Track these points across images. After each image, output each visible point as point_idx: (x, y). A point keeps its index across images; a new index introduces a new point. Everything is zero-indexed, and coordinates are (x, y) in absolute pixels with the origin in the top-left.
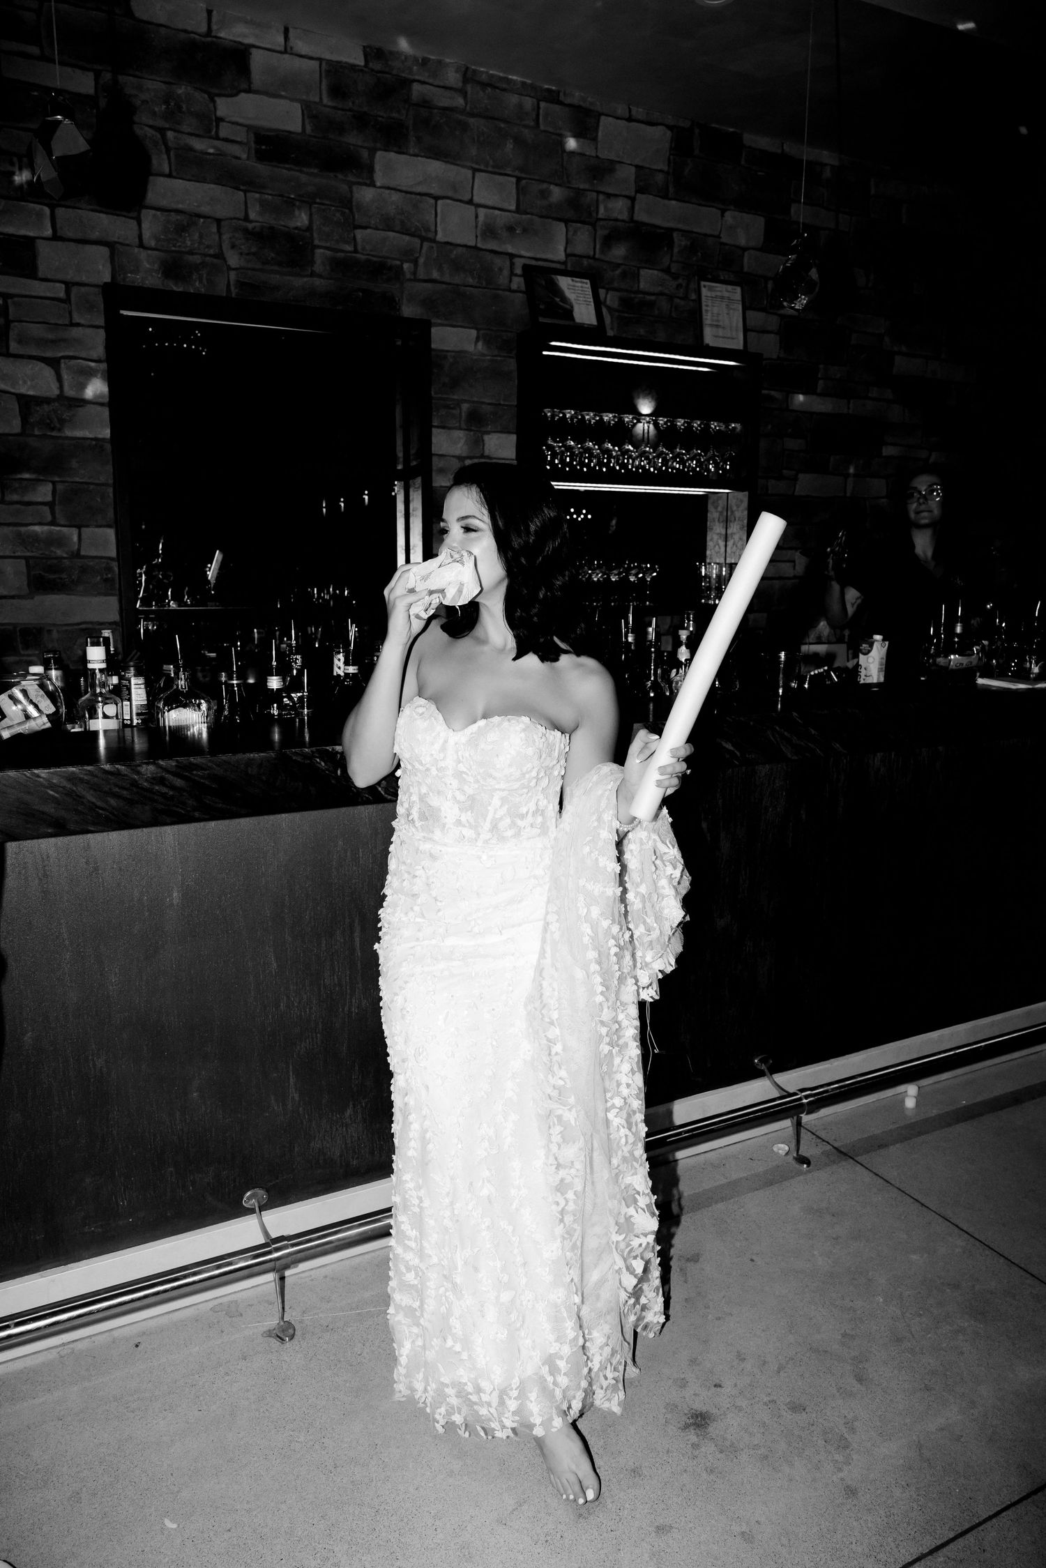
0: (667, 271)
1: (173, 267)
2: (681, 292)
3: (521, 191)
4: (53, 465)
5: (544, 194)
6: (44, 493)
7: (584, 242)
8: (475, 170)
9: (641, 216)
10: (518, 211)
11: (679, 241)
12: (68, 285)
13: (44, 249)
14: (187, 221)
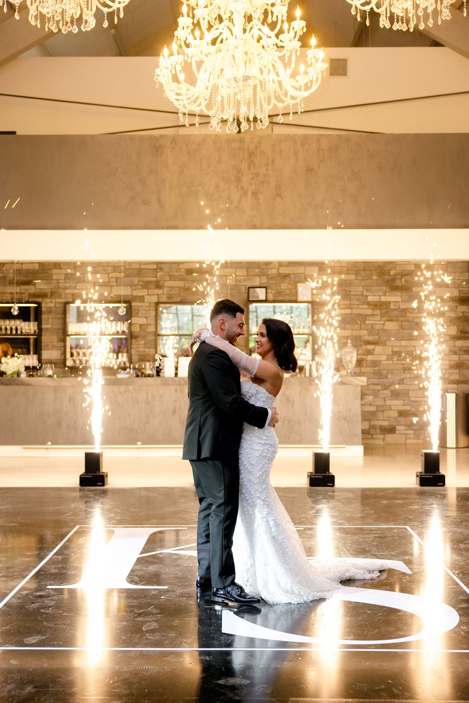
0: (289, 283)
1: (169, 298)
2: (293, 288)
3: (247, 271)
4: (144, 337)
5: (254, 271)
6: (143, 342)
7: (264, 280)
8: (236, 269)
9: (281, 272)
10: (247, 275)
11: (292, 276)
12: (150, 303)
13: (146, 297)
14: (173, 288)
